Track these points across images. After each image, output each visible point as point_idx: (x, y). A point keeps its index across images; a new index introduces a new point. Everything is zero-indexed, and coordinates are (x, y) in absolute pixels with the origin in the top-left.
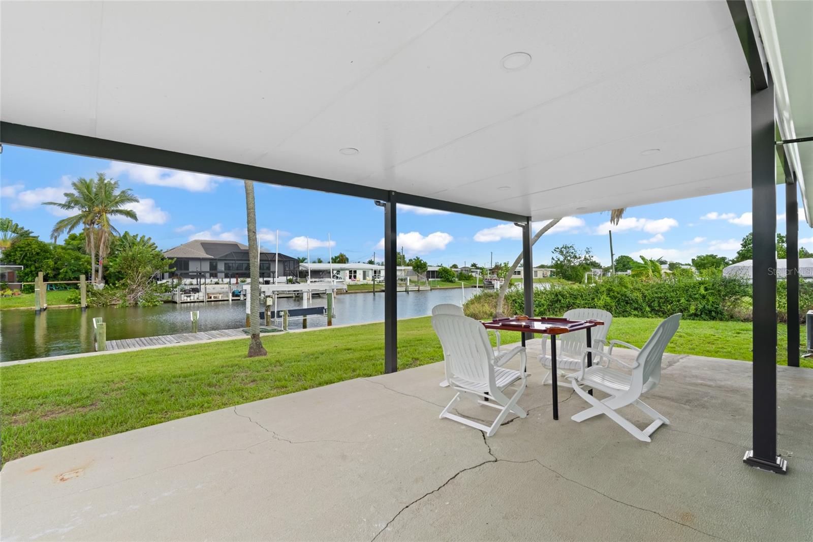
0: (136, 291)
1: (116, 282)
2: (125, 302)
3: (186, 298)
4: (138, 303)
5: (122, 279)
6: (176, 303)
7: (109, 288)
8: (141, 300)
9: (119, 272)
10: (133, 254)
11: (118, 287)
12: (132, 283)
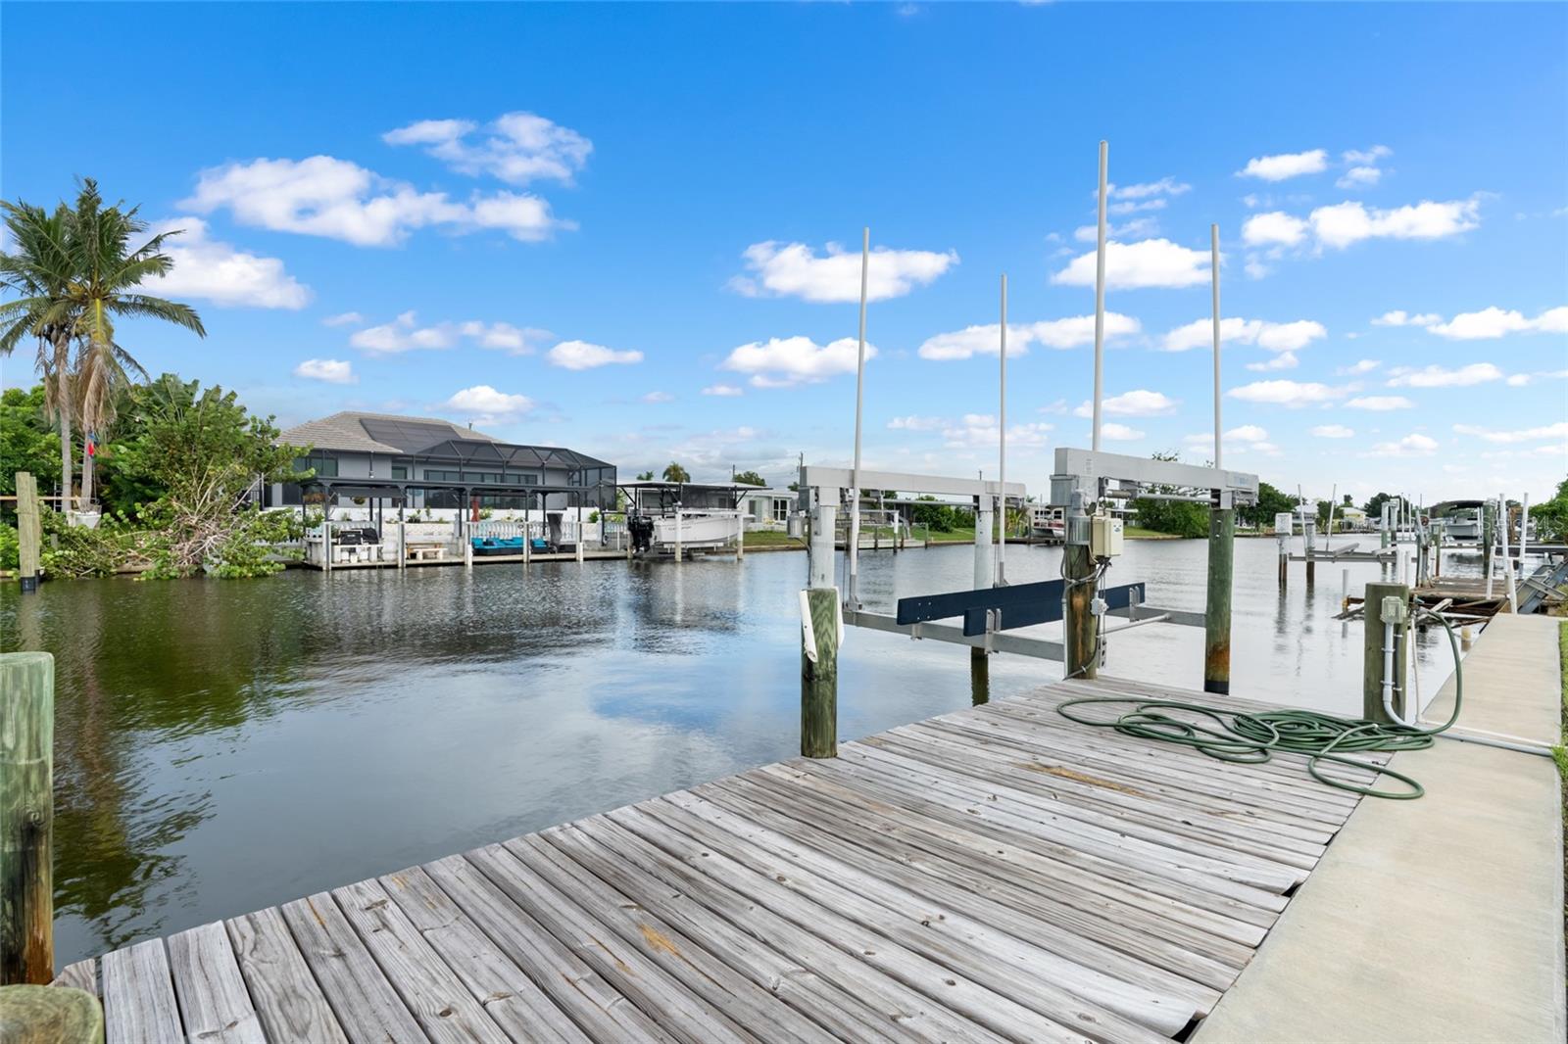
0: (197, 533)
1: (138, 505)
2: (166, 562)
3: (345, 555)
4: (206, 567)
5: (155, 496)
6: (320, 569)
7: (116, 525)
8: (216, 561)
9: (145, 477)
10: (189, 427)
11: (142, 520)
12: (186, 509)
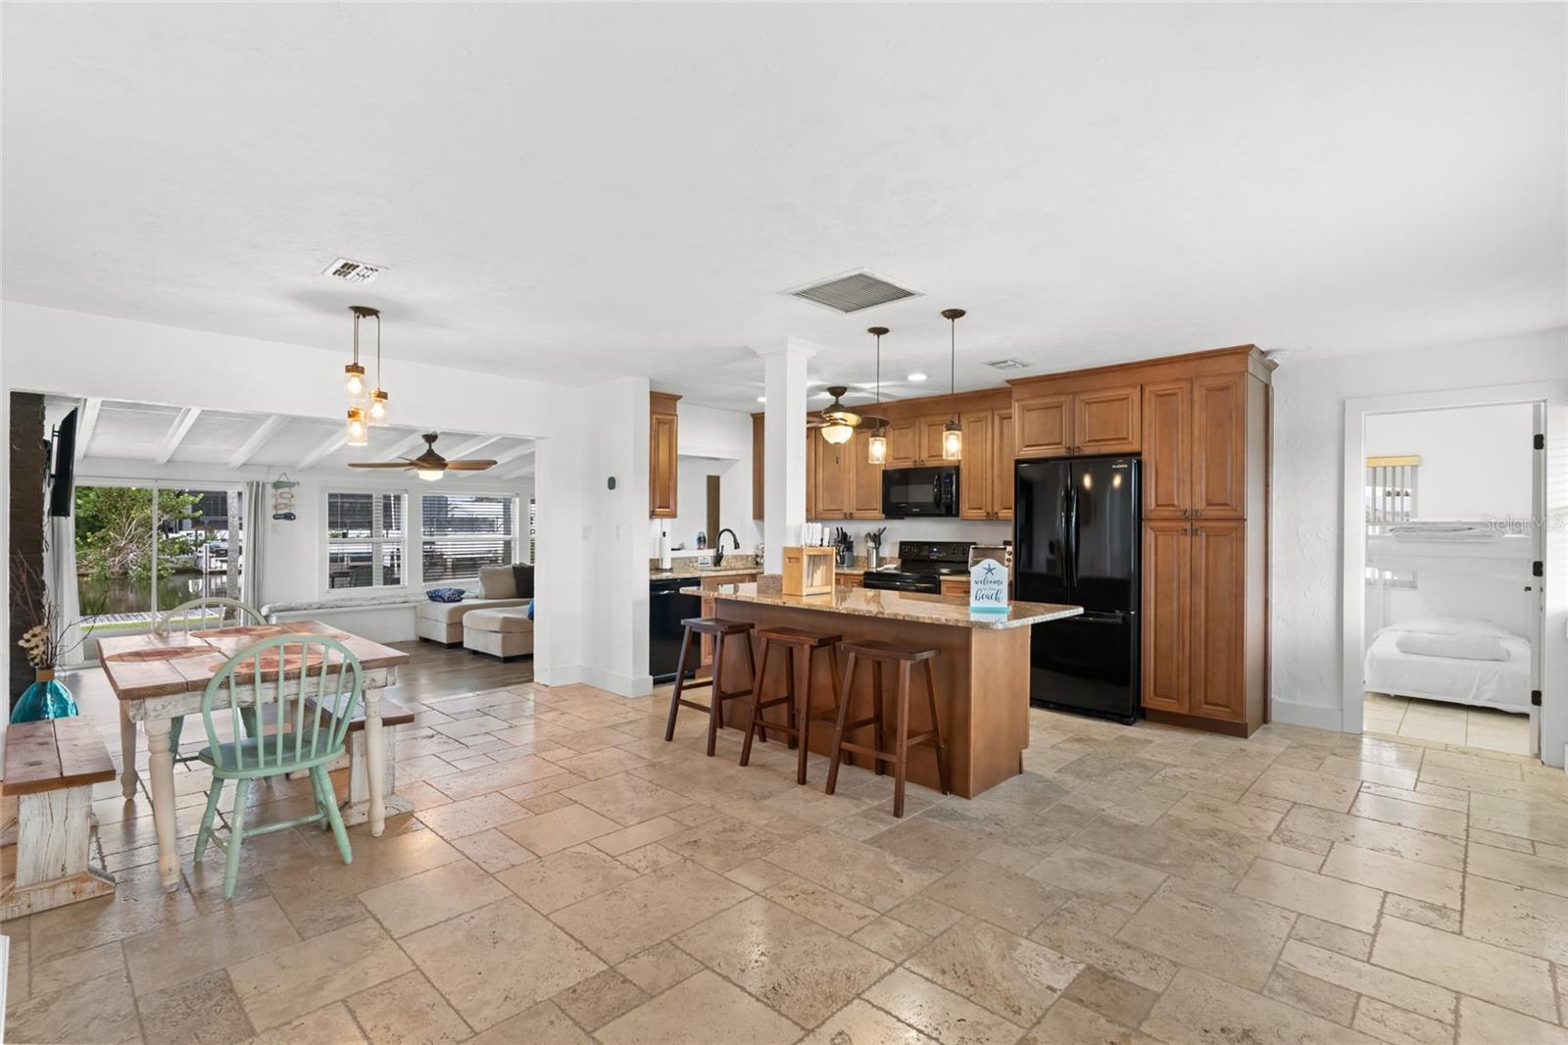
0: (125, 551)
2: (103, 568)
3: (219, 564)
4: (130, 572)
5: (101, 528)
6: (200, 573)
8: (134, 568)
9: (93, 517)
11: (91, 543)
12: (118, 537)
